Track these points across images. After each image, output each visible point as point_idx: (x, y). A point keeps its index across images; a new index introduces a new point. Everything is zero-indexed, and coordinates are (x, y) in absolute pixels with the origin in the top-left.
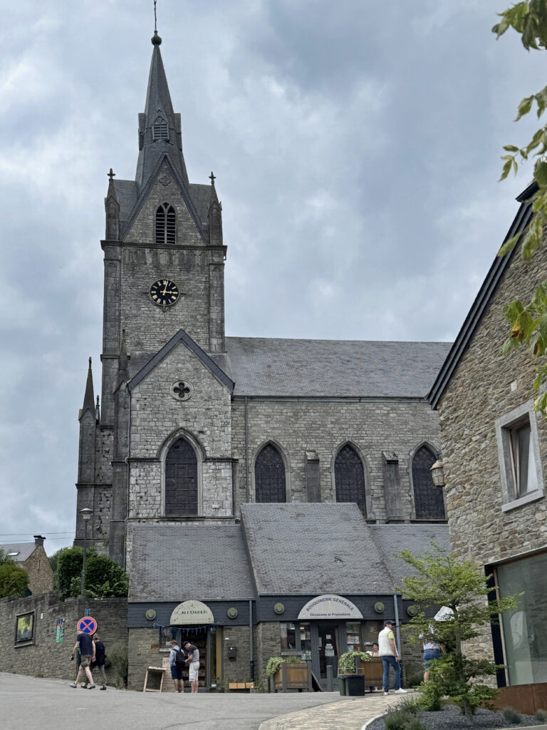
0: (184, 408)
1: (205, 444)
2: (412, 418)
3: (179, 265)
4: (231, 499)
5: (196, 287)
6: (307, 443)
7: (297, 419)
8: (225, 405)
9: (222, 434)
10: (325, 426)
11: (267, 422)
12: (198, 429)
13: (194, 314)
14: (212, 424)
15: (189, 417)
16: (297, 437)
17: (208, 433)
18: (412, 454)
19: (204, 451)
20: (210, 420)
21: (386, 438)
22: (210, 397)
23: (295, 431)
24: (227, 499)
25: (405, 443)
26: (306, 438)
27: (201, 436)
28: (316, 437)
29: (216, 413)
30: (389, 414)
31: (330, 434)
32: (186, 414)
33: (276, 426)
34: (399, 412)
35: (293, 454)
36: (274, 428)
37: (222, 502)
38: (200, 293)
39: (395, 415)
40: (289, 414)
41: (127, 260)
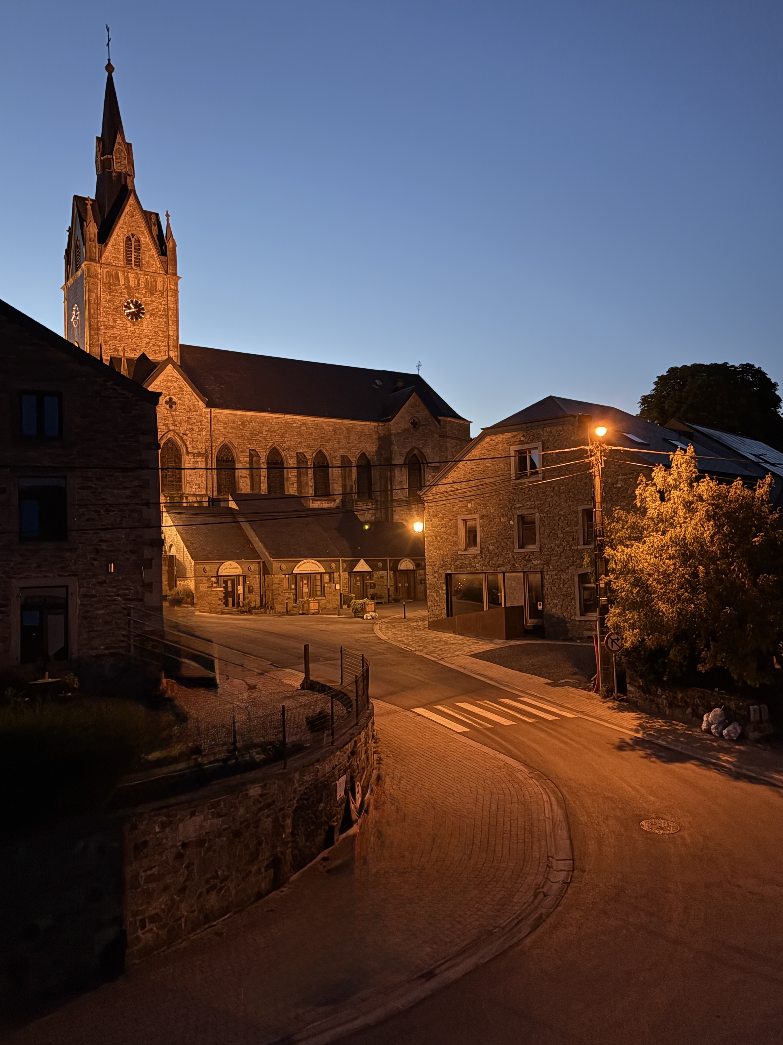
0: (172, 416)
1: (188, 443)
2: (315, 431)
3: (145, 288)
4: (205, 482)
5: (158, 308)
6: (250, 444)
7: (244, 427)
8: (201, 416)
9: (199, 436)
10: (262, 433)
11: (225, 428)
12: (182, 432)
13: (157, 330)
14: (192, 429)
15: (177, 423)
16: (244, 439)
17: (190, 435)
18: (314, 455)
19: (187, 448)
20: (190, 427)
21: (299, 444)
22: (190, 409)
23: (242, 436)
24: (202, 482)
25: (309, 447)
26: (250, 441)
27: (185, 437)
28: (256, 440)
29: (195, 421)
30: (301, 427)
31: (264, 438)
32: (175, 421)
33: (230, 431)
34: (307, 426)
35: (242, 452)
36: (228, 432)
37: (199, 484)
38: (160, 313)
39: (305, 428)
40: (239, 423)
41: (105, 280)
